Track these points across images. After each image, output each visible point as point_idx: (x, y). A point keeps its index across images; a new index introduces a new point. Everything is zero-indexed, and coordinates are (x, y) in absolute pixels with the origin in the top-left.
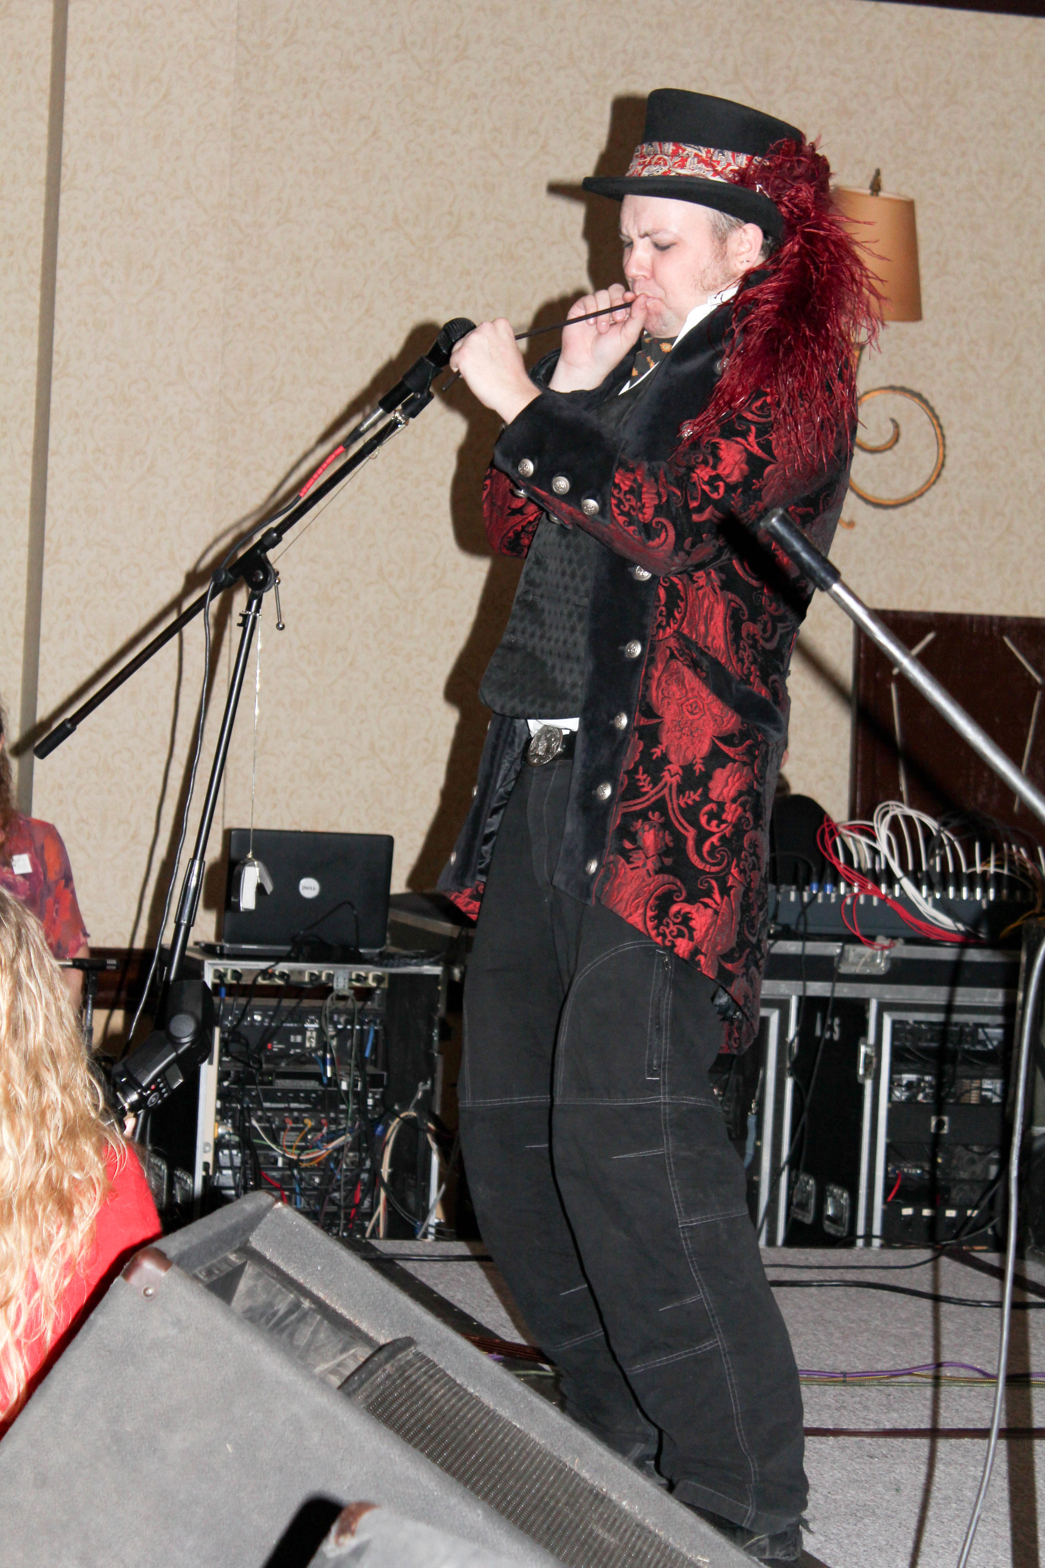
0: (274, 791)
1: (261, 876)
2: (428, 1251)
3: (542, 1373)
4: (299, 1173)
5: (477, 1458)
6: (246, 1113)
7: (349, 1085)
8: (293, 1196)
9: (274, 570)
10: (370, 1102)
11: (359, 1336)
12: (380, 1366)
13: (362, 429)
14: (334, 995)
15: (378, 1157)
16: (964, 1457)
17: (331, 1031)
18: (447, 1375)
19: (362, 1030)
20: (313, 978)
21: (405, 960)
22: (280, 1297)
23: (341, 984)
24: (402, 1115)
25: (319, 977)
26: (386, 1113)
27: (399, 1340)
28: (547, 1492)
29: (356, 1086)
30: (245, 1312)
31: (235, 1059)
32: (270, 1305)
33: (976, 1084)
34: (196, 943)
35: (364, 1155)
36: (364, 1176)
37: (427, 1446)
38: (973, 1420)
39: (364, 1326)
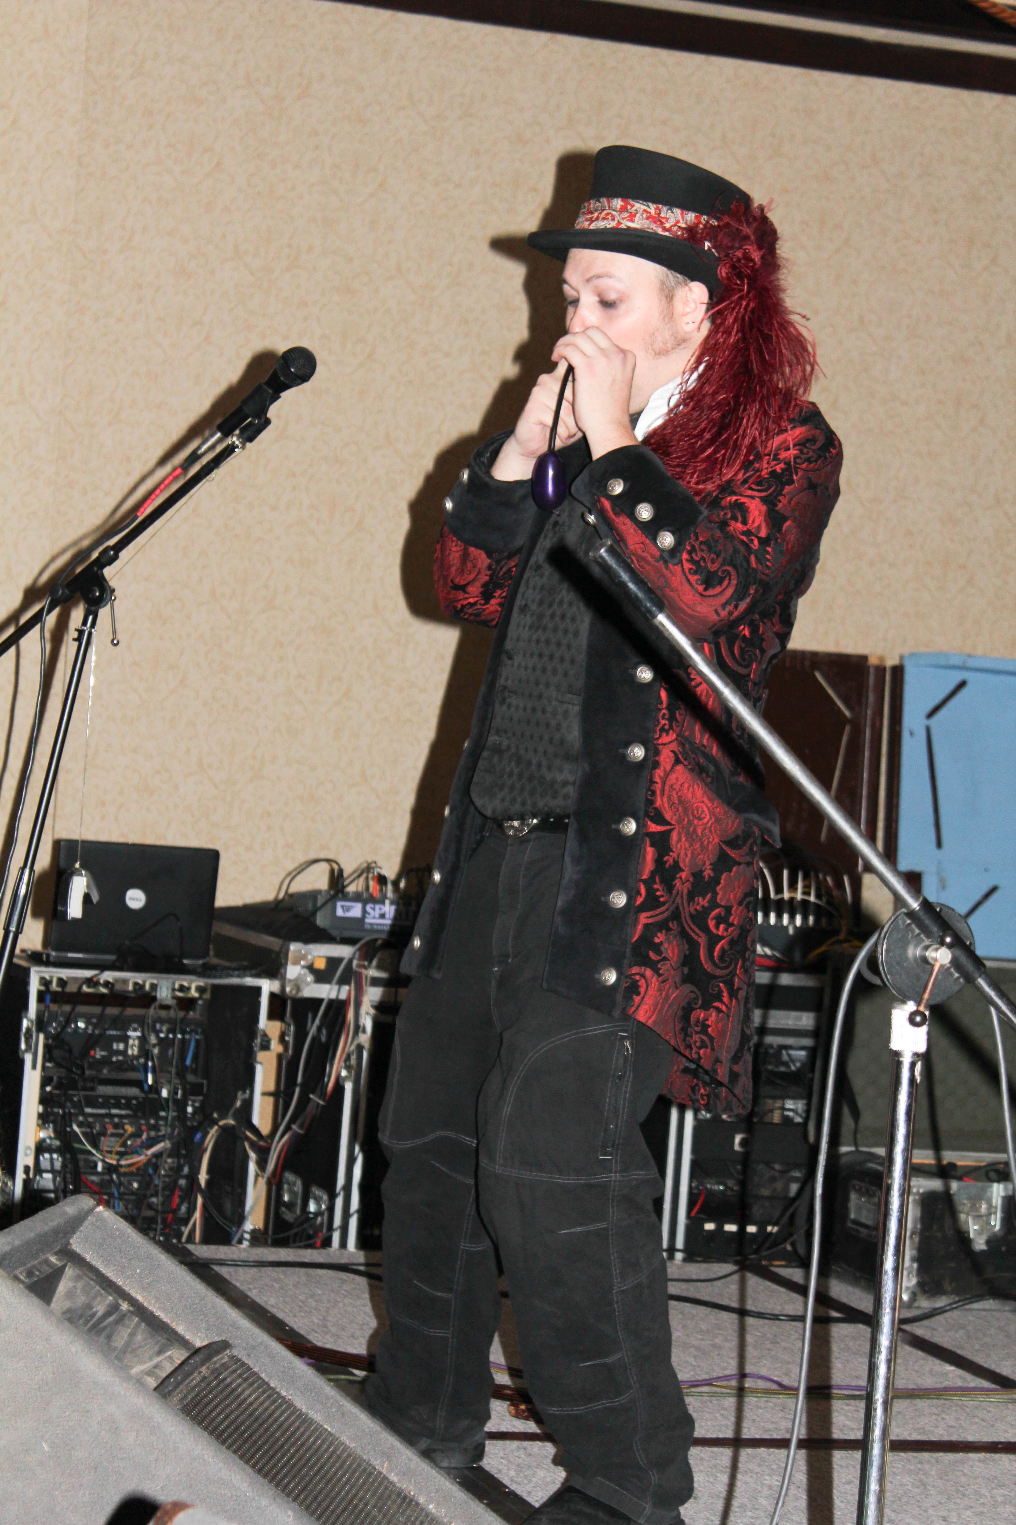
0: (103, 804)
1: (88, 886)
2: (244, 1256)
3: (351, 1378)
4: (118, 1177)
5: (289, 1461)
6: (67, 1117)
7: (169, 1093)
8: (112, 1201)
9: (110, 587)
10: (190, 1109)
11: (174, 1338)
12: (196, 1368)
13: (200, 452)
14: (157, 1004)
15: (196, 1163)
16: (760, 1465)
17: (153, 1040)
18: (261, 1378)
19: (183, 1039)
20: (137, 987)
21: (227, 972)
22: (99, 1299)
23: (164, 993)
24: (221, 1123)
25: (142, 987)
26: (205, 1120)
27: (215, 1343)
28: (355, 1495)
29: (177, 1094)
30: (64, 1313)
31: (58, 1065)
32: (89, 1306)
33: (778, 1104)
34: (23, 951)
35: (182, 1161)
36: (182, 1182)
37: (239, 1448)
38: (769, 1430)
39: (181, 1329)
